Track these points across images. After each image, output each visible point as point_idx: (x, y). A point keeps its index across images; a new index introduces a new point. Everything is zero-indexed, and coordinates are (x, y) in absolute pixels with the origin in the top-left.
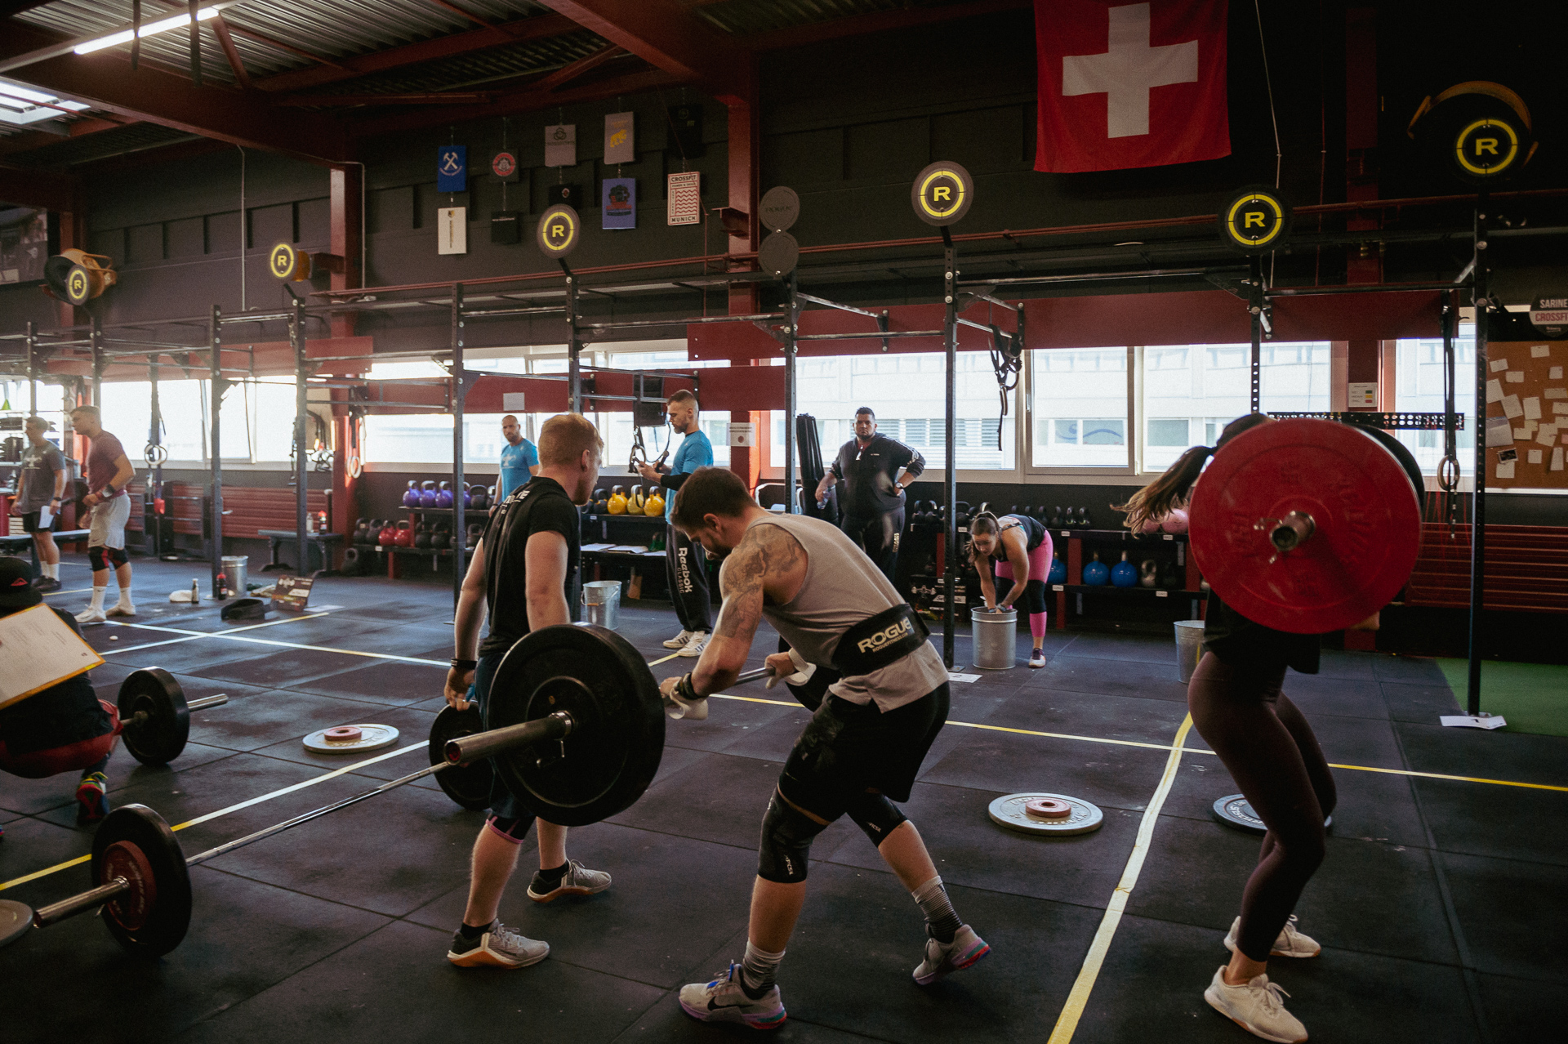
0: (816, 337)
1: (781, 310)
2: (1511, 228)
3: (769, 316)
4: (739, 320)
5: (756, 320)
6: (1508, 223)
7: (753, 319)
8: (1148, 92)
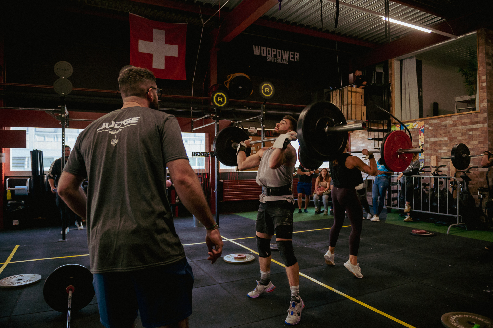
0: (75, 119)
1: (60, 108)
2: (248, 109)
3: (53, 110)
4: (39, 110)
5: (47, 111)
6: (247, 108)
7: (46, 110)
8: (164, 57)
